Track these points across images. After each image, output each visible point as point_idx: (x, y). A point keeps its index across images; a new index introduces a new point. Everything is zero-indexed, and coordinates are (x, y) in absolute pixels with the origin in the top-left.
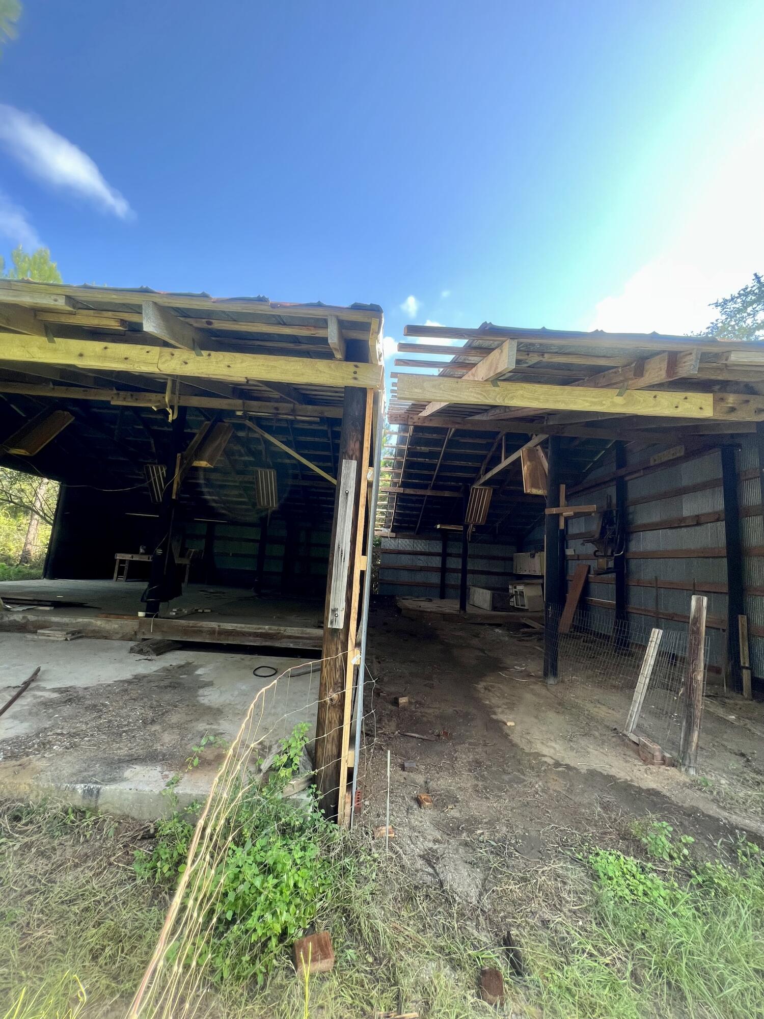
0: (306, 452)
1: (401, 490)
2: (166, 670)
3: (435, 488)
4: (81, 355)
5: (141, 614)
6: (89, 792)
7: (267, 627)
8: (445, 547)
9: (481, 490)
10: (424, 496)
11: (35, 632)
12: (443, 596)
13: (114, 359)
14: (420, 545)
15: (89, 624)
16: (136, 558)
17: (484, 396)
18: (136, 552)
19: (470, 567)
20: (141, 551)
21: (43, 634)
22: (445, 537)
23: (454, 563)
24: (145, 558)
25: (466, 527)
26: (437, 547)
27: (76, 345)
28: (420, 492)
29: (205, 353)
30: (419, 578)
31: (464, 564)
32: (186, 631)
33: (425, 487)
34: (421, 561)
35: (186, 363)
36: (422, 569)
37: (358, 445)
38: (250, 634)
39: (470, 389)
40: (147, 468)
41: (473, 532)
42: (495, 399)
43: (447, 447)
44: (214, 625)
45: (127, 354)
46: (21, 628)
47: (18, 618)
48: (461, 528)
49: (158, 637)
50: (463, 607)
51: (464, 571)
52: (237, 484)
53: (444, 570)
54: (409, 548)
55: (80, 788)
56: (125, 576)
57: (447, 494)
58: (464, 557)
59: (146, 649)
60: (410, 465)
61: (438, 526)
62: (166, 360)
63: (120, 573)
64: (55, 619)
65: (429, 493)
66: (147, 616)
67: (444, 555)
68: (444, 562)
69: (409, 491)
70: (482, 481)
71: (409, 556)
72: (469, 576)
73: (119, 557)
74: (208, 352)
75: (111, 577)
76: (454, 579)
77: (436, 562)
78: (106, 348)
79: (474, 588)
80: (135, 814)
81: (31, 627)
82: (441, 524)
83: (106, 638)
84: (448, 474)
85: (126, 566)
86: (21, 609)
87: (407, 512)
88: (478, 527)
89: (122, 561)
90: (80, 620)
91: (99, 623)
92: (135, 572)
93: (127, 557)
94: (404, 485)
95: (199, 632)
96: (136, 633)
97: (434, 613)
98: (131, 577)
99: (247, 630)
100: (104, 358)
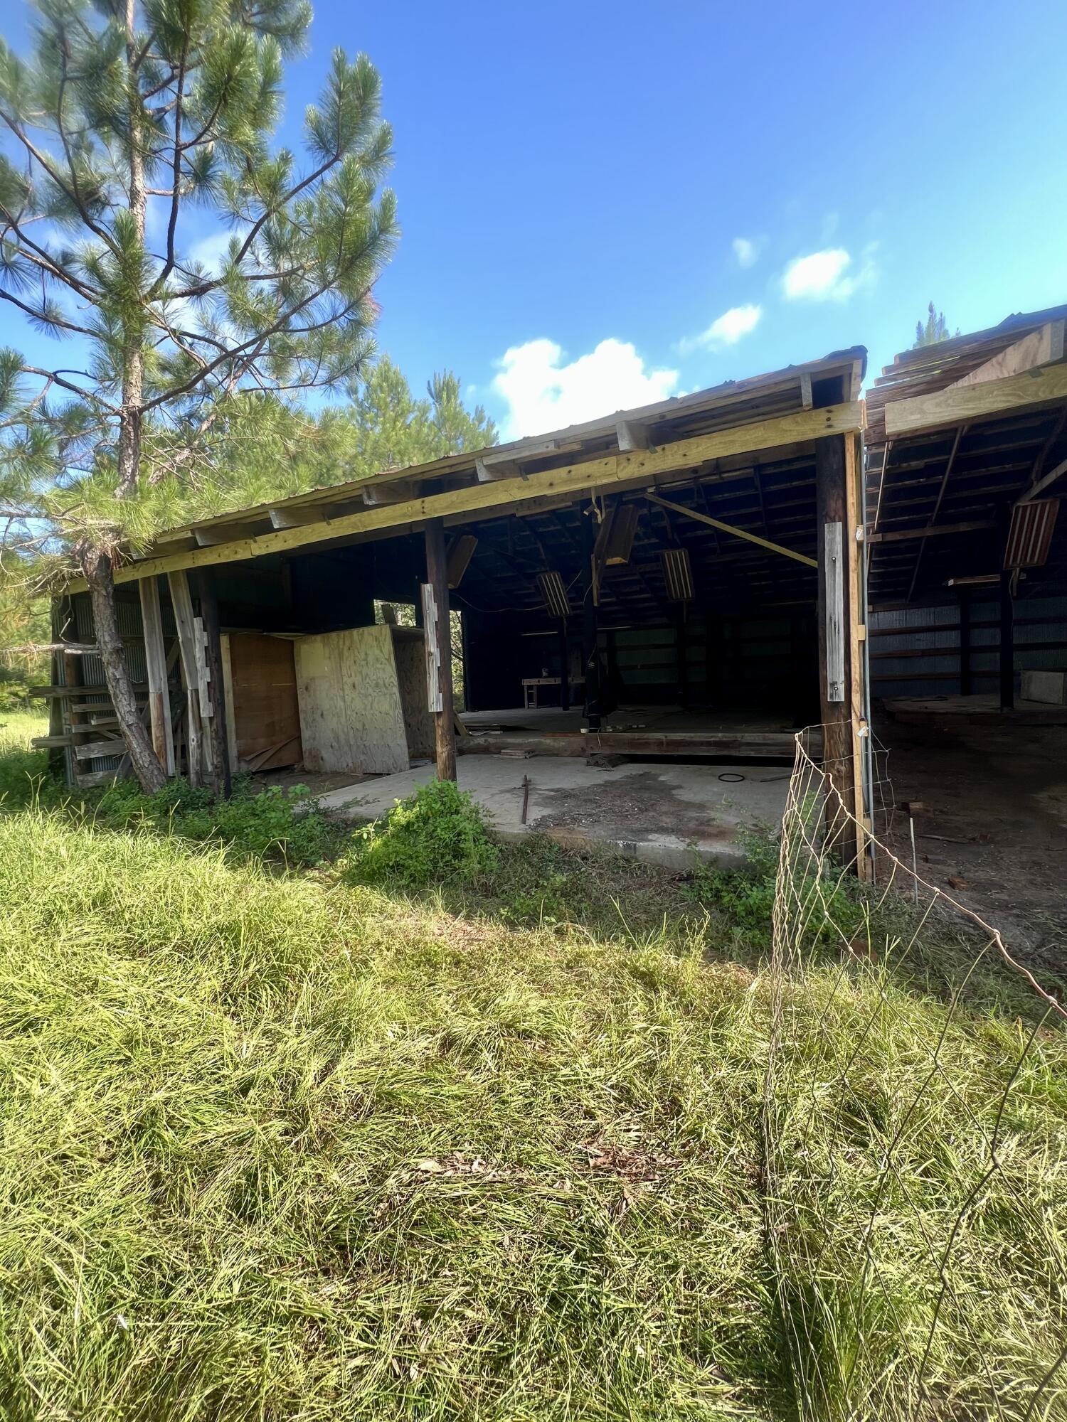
0: (725, 514)
1: (879, 538)
2: (627, 777)
3: (941, 521)
4: (551, 485)
5: (583, 731)
6: (627, 847)
7: (720, 735)
8: (965, 615)
9: (1034, 507)
10: (920, 539)
11: (499, 753)
12: (967, 690)
13: (578, 480)
14: (919, 617)
15: (540, 743)
16: (543, 682)
17: (1019, 396)
18: (540, 676)
19: (1016, 640)
20: (544, 674)
21: (506, 754)
22: (964, 598)
23: (987, 637)
24: (551, 681)
25: (1006, 575)
26: (951, 615)
27: (545, 476)
28: (912, 534)
29: (659, 448)
30: (923, 667)
31: (1007, 636)
32: (632, 744)
33: (921, 524)
34: (923, 642)
35: (643, 464)
36: (924, 653)
37: (840, 502)
38: (702, 744)
39: (995, 393)
40: (540, 578)
41: (1020, 581)
42: (1036, 395)
43: (959, 450)
44: (660, 736)
45: (589, 472)
46: (485, 750)
47: (481, 741)
48: (996, 578)
49: (607, 751)
50: (1007, 700)
51: (1007, 649)
52: (637, 577)
53: (966, 651)
54: (897, 626)
55: (620, 843)
56: (535, 703)
57: (964, 527)
58: (1005, 625)
59: (601, 762)
60: (889, 495)
61: (951, 582)
62: (625, 467)
63: (530, 700)
64: (510, 740)
65: (929, 532)
66: (591, 731)
67: (965, 628)
68: (965, 638)
69: (891, 537)
70: (1036, 490)
71: (897, 637)
72: (1017, 656)
73: (526, 682)
74: (662, 447)
75: (522, 706)
76: (988, 662)
77: (951, 640)
78: (570, 472)
79: (1029, 673)
80: (667, 864)
81: (492, 749)
82: (956, 577)
83: (557, 755)
84: (965, 494)
85: (534, 691)
86: (479, 734)
87: (891, 569)
88: (1032, 572)
89: (530, 687)
90: (531, 740)
91: (548, 741)
92: (546, 697)
93: (534, 682)
94: (883, 528)
95: (646, 744)
96: (583, 750)
97: (953, 714)
98: (542, 703)
99: (698, 739)
100: (570, 481)
